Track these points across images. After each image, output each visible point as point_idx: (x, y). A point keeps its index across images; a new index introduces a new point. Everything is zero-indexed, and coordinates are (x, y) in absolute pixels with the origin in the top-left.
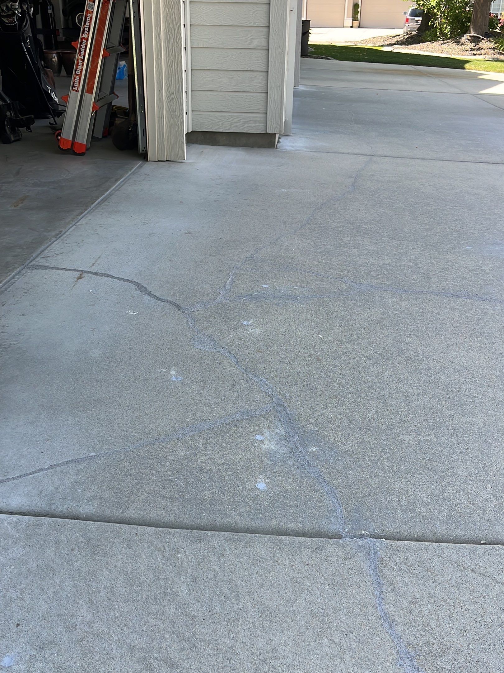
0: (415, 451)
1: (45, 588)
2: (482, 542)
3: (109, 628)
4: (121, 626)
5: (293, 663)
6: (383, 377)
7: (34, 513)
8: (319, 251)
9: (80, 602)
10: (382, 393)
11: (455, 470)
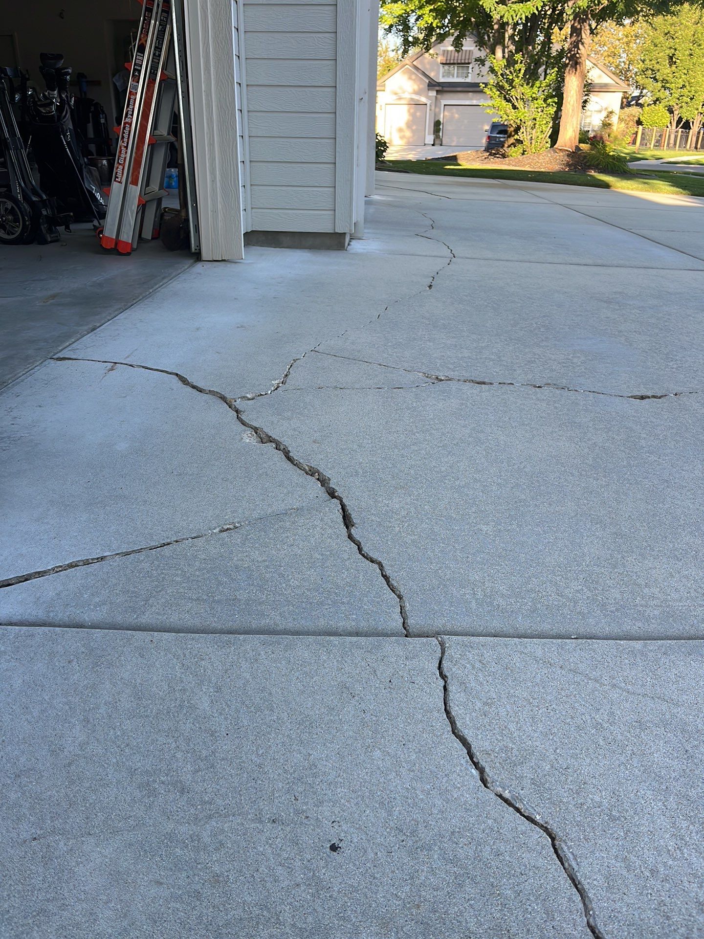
0: (494, 541)
1: (30, 706)
2: (572, 637)
3: (106, 749)
4: (122, 746)
5: (336, 780)
6: (458, 467)
7: (27, 623)
8: (390, 344)
9: (73, 721)
10: (457, 483)
11: (541, 561)
